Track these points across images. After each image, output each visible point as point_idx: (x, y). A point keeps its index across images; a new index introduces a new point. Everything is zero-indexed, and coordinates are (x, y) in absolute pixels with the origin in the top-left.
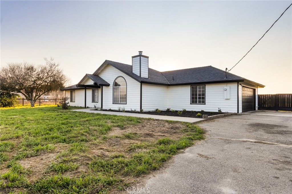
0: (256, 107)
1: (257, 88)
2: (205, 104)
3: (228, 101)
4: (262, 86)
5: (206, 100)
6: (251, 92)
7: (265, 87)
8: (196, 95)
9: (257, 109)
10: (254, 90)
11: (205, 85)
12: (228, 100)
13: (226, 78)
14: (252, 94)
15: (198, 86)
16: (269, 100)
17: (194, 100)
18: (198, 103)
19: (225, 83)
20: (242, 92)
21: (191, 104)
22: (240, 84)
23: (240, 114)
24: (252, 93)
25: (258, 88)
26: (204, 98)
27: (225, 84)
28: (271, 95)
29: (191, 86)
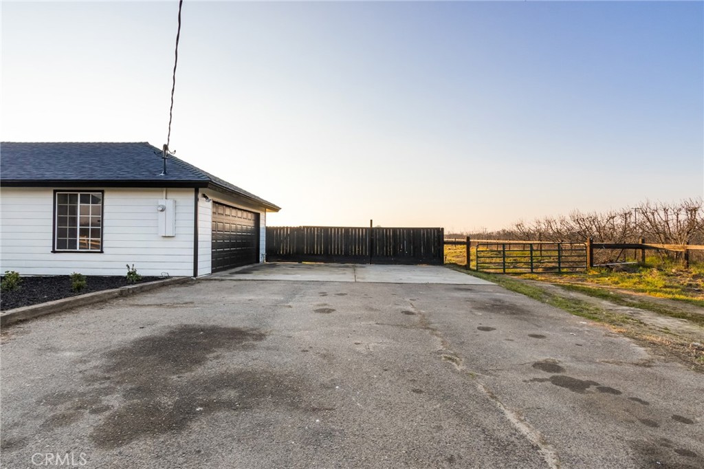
0: (261, 256)
1: (265, 212)
2: (102, 252)
3: (169, 243)
4: (275, 209)
5: (104, 239)
6: (249, 221)
7: (280, 211)
8: (74, 221)
9: (262, 259)
10: (257, 216)
11: (103, 192)
12: (170, 239)
13: (165, 173)
14: (253, 225)
15: (79, 194)
16: (286, 238)
17: (64, 241)
18: (78, 250)
19: (160, 189)
20: (213, 217)
21: (54, 252)
22: (204, 196)
23: (199, 279)
24: (252, 222)
25: (267, 213)
26: (98, 233)
27: (162, 191)
28: (291, 228)
29: (55, 192)
